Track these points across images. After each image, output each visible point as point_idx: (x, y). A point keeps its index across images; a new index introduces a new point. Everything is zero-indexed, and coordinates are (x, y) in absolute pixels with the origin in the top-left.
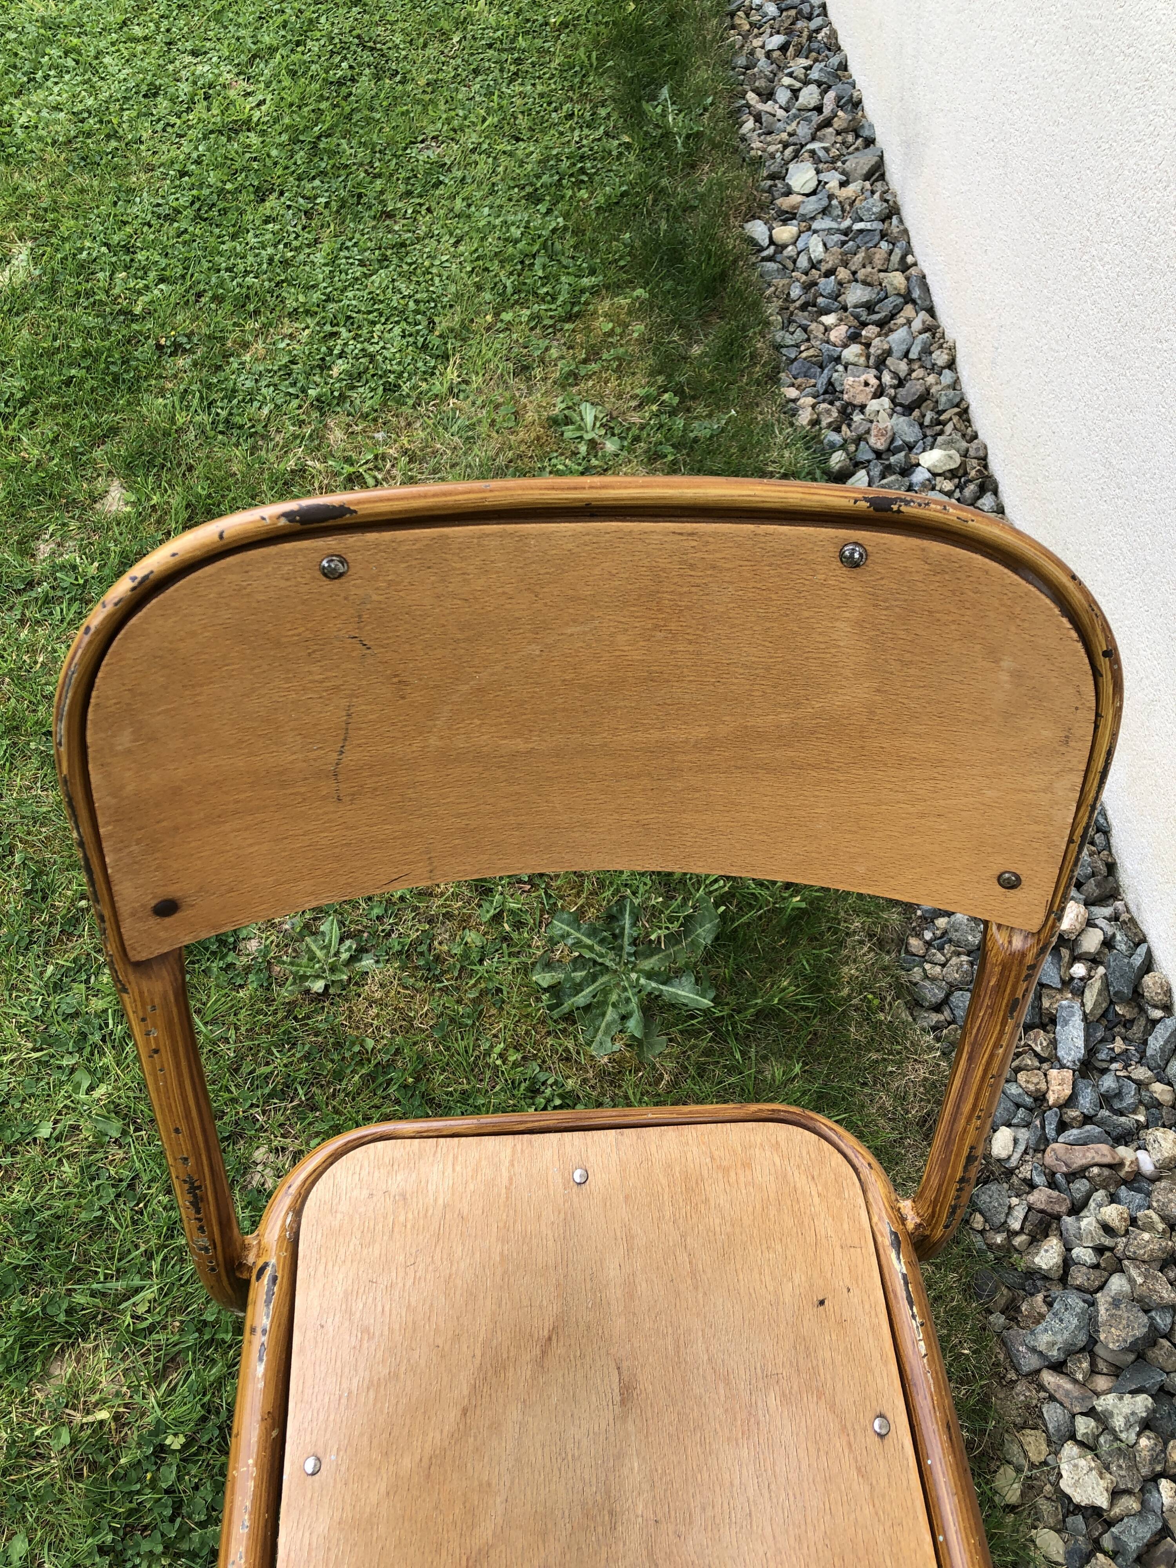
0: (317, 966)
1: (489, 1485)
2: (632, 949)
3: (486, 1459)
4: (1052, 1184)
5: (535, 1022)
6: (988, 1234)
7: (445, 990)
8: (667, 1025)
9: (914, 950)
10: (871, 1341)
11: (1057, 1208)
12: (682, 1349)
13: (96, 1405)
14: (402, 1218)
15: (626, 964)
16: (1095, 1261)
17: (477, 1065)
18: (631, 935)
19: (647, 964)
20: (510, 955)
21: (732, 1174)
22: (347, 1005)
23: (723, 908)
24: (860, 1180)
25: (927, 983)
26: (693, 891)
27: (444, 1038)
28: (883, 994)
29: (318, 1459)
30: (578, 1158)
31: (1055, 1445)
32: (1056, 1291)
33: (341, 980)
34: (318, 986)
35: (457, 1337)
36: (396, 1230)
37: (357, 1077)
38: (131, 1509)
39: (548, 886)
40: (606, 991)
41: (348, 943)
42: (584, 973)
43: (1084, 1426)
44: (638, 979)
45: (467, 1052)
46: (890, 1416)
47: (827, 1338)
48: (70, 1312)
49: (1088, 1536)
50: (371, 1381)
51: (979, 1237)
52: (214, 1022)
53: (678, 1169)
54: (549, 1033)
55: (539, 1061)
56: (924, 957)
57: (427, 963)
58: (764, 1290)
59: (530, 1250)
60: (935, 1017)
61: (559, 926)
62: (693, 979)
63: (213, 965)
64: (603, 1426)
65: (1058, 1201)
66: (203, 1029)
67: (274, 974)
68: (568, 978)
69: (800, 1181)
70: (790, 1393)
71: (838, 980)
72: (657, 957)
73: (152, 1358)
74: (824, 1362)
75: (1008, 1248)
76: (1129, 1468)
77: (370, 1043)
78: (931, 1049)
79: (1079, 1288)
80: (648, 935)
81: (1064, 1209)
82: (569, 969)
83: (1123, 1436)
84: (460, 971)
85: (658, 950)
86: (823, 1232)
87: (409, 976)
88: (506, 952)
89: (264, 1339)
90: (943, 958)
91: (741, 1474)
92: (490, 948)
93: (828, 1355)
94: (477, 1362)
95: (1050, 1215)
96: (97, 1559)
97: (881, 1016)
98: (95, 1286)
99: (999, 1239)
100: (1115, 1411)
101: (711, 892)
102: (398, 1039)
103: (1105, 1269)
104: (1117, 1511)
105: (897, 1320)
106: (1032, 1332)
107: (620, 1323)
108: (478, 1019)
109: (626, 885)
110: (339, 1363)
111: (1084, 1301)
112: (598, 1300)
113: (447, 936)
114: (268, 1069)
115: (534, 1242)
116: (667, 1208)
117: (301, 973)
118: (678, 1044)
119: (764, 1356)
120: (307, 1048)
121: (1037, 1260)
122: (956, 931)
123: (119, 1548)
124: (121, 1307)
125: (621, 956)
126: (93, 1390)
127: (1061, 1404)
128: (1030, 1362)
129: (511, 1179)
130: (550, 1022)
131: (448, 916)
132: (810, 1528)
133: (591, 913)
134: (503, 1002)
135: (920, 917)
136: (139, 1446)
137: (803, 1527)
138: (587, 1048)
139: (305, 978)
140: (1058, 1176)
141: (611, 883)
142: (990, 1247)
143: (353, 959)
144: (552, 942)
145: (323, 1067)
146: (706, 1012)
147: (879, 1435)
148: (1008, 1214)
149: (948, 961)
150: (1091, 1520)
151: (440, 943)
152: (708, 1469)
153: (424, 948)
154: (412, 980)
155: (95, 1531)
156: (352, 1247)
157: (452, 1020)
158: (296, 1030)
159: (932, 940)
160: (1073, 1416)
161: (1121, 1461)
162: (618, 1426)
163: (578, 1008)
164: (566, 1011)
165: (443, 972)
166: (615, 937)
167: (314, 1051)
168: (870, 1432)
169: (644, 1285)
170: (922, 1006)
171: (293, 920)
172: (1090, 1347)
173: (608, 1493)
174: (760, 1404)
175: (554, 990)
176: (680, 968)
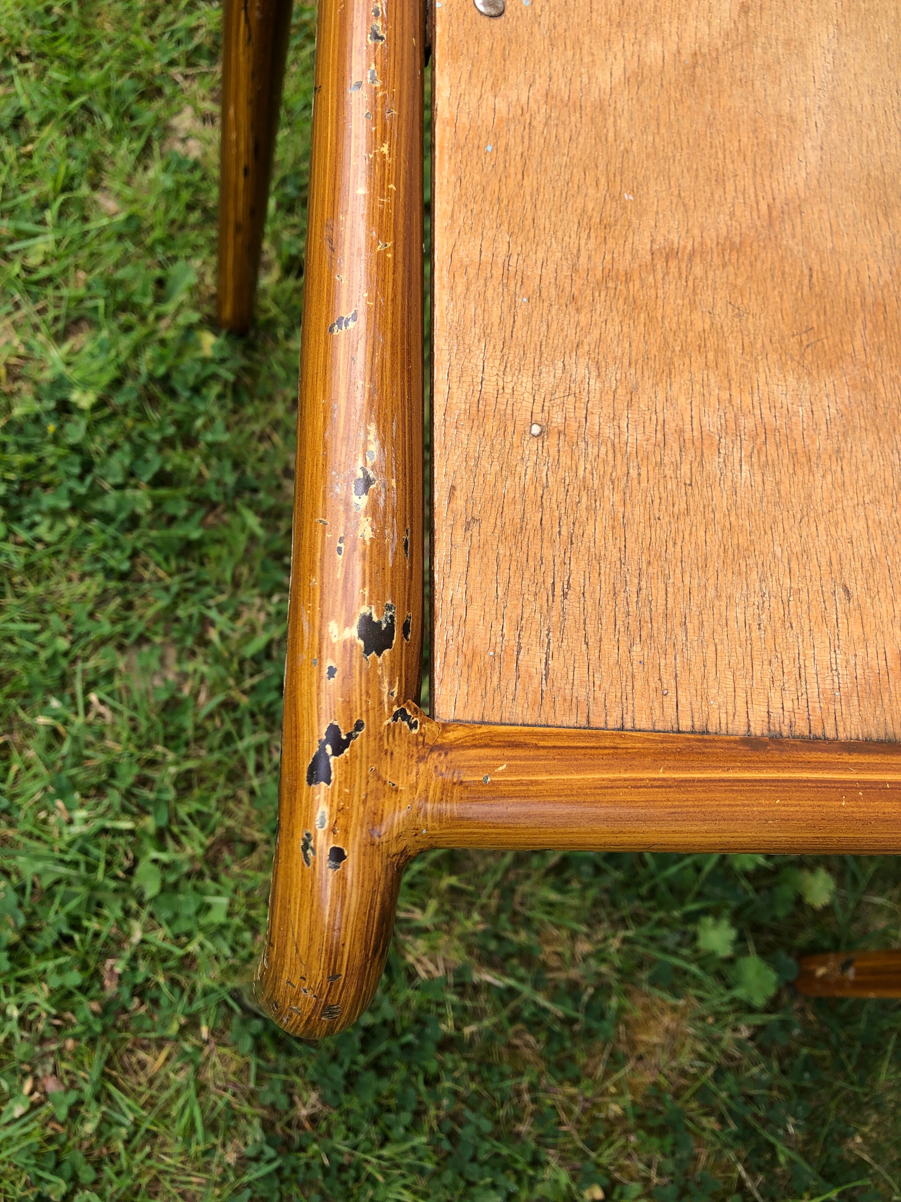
136: (37, 399)
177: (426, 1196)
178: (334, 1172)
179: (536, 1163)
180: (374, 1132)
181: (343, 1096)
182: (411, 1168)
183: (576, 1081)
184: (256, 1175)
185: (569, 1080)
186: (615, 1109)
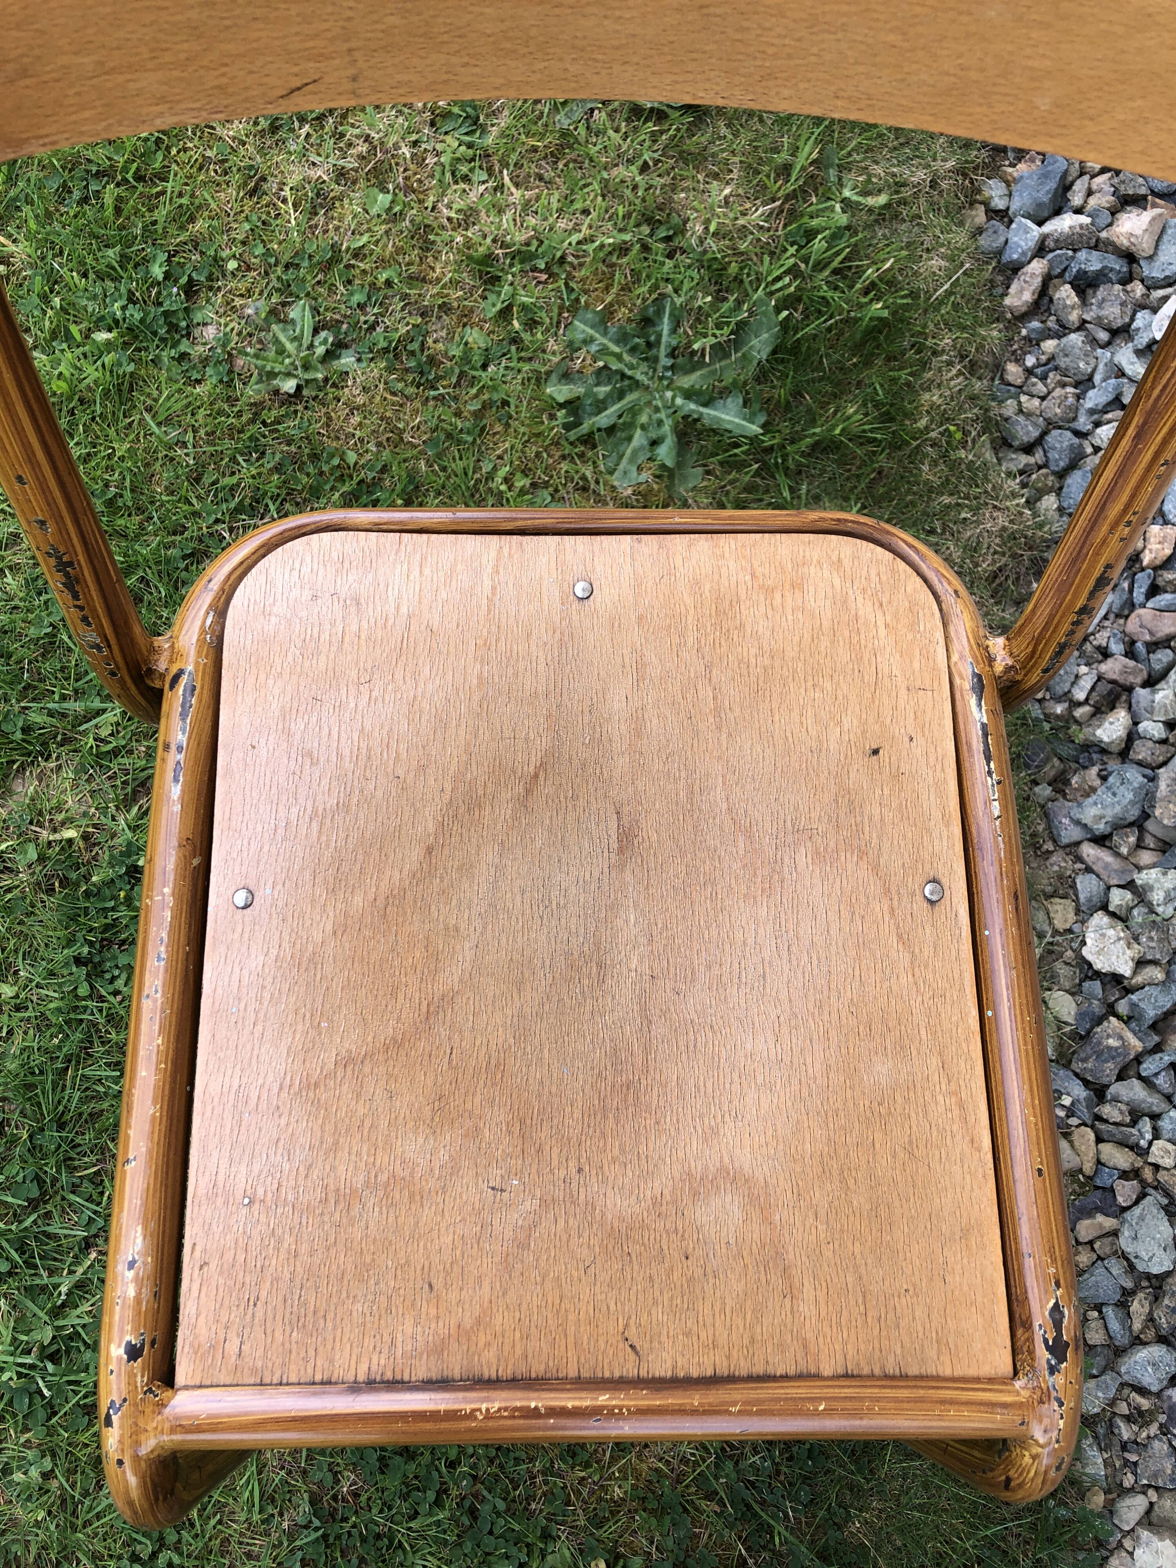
0: (287, 361)
1: (457, 929)
2: (669, 362)
3: (454, 902)
4: (1130, 653)
5: (548, 442)
6: (1047, 704)
7: (440, 399)
8: (704, 454)
9: (1010, 378)
10: (932, 797)
11: (1131, 679)
12: (697, 796)
13: (63, 824)
14: (354, 627)
15: (661, 378)
16: (1164, 736)
17: (477, 490)
18: (669, 345)
19: (687, 381)
20: (520, 359)
21: (778, 595)
22: (324, 410)
23: (785, 313)
24: (941, 610)
25: (1021, 419)
26: (750, 291)
27: (439, 456)
28: (968, 428)
29: (250, 892)
30: (581, 567)
31: (1083, 914)
32: (1113, 765)
33: (315, 380)
34: (289, 386)
35: (422, 768)
36: (347, 639)
37: (337, 495)
38: (107, 925)
39: (570, 277)
40: (634, 411)
41: (323, 334)
42: (608, 388)
43: (1119, 898)
44: (673, 398)
45: (466, 474)
46: (945, 881)
47: (878, 792)
48: (26, 730)
49: (1104, 1001)
50: (315, 812)
51: (1037, 706)
52: (168, 421)
53: (708, 586)
54: (564, 457)
55: (551, 489)
56: (1020, 387)
57: (419, 365)
58: (804, 734)
59: (516, 675)
60: (1024, 460)
61: (581, 329)
62: (741, 401)
63: (164, 353)
64: (596, 874)
65: (1134, 672)
66: (155, 429)
67: (236, 369)
68: (589, 393)
69: (865, 609)
70: (825, 849)
71: (916, 408)
72: (699, 373)
73: (119, 783)
74: (870, 819)
75: (1068, 719)
76: (1160, 940)
77: (352, 457)
78: (1014, 495)
79: (1140, 763)
80: (689, 344)
81: (1139, 680)
82: (590, 381)
83: (1160, 910)
84: (460, 377)
85: (701, 364)
86: (886, 670)
87: (399, 380)
88: (515, 356)
89: (181, 757)
90: (1045, 390)
91: (757, 933)
92: (496, 351)
93: (876, 812)
94: (446, 798)
95: (1121, 686)
96: (74, 969)
97: (962, 454)
98: (51, 705)
99: (1059, 709)
100: (1156, 885)
101: (772, 293)
102: (386, 454)
103: (1172, 745)
104: (1139, 979)
105: (967, 776)
106: (1080, 805)
107: (622, 763)
108: (480, 436)
109: (667, 280)
110: (274, 788)
111: (1144, 776)
112: (598, 735)
113: (443, 333)
114: (234, 480)
115: (521, 665)
116: (690, 633)
117: (268, 368)
118: (717, 477)
119: (796, 809)
120: (278, 456)
121: (1099, 732)
122: (1066, 355)
123: (97, 959)
124: (82, 728)
125: (655, 370)
126: (59, 809)
127: (1098, 876)
128: (1069, 833)
129: (494, 588)
130: (566, 444)
131: (445, 308)
132: (834, 993)
133: (622, 313)
134: (510, 417)
135: (1025, 338)
136: (111, 865)
137: (826, 993)
138: (608, 477)
139: (272, 375)
140: (1139, 645)
141: (648, 277)
142: (1048, 717)
143: (330, 355)
144: (572, 348)
145: (298, 481)
146: (753, 440)
147: (930, 901)
148: (1073, 684)
149: (1049, 393)
150: (1108, 987)
151: (435, 342)
152: (718, 926)
153: (415, 346)
154: (400, 386)
155: (70, 942)
156: (290, 658)
157: (449, 436)
158: (264, 436)
159: (1035, 367)
160: (1109, 888)
161: (1153, 934)
162: (613, 874)
163: (599, 430)
164: (585, 431)
165: (438, 378)
166: (649, 345)
167: (287, 462)
168: (919, 898)
169: (655, 721)
170: (1011, 446)
171: (258, 304)
172: (1139, 823)
173: (597, 945)
174: (786, 860)
175: (572, 405)
176: (726, 388)
177: (448, 1563)
178: (371, 1540)
179: (547, 1536)
180: (405, 1507)
181: (379, 1477)
182: (436, 1540)
183: (587, 1465)
184: (306, 1540)
185: (580, 1465)
186: (618, 1492)
